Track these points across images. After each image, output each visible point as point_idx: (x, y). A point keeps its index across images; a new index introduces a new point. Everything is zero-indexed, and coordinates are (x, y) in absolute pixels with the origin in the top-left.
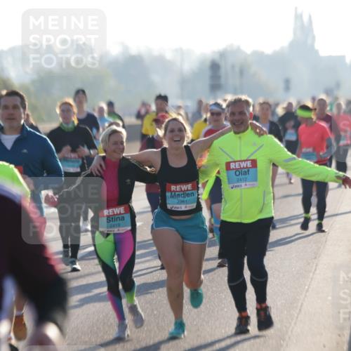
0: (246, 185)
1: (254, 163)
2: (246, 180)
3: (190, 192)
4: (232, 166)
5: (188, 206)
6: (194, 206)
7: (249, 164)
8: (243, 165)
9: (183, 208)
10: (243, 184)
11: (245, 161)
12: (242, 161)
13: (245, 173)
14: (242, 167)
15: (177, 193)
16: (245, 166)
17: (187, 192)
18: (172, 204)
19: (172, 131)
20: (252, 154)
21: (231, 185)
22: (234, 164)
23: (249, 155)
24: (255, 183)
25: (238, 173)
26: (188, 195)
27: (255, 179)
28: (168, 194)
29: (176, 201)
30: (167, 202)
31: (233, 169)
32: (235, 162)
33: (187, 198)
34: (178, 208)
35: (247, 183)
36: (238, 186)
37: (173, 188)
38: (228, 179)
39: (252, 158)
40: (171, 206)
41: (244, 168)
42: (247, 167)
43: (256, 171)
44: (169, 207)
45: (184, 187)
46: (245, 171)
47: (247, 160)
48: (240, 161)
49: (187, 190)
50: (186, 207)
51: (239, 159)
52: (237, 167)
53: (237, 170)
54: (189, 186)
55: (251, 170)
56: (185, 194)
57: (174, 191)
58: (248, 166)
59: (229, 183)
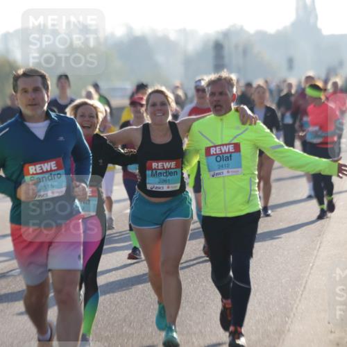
0: (228, 172)
1: (237, 147)
2: (228, 167)
3: (173, 171)
4: (213, 151)
5: (170, 186)
6: (177, 186)
7: (231, 148)
8: (225, 149)
9: (165, 188)
10: (225, 171)
11: (226, 145)
12: (223, 145)
13: (227, 159)
14: (223, 151)
15: (158, 171)
16: (227, 151)
17: (170, 171)
18: (153, 184)
19: (154, 105)
20: (235, 137)
21: (212, 173)
22: (214, 148)
23: (231, 138)
24: (239, 169)
25: (219, 159)
26: (171, 174)
27: (240, 166)
28: (149, 173)
29: (157, 180)
30: (147, 181)
31: (214, 154)
32: (215, 146)
33: (169, 177)
34: (160, 188)
35: (230, 170)
36: (220, 174)
37: (154, 165)
38: (208, 166)
39: (235, 141)
40: (152, 186)
41: (225, 153)
42: (229, 152)
43: (240, 156)
44: (149, 187)
45: (167, 165)
46: (226, 156)
47: (229, 144)
48: (220, 145)
49: (170, 168)
50: (168, 187)
51: (220, 143)
52: (218, 152)
53: (218, 155)
54: (173, 164)
55: (233, 155)
56: (168, 172)
57: (155, 169)
58: (231, 150)
59: (210, 171)
